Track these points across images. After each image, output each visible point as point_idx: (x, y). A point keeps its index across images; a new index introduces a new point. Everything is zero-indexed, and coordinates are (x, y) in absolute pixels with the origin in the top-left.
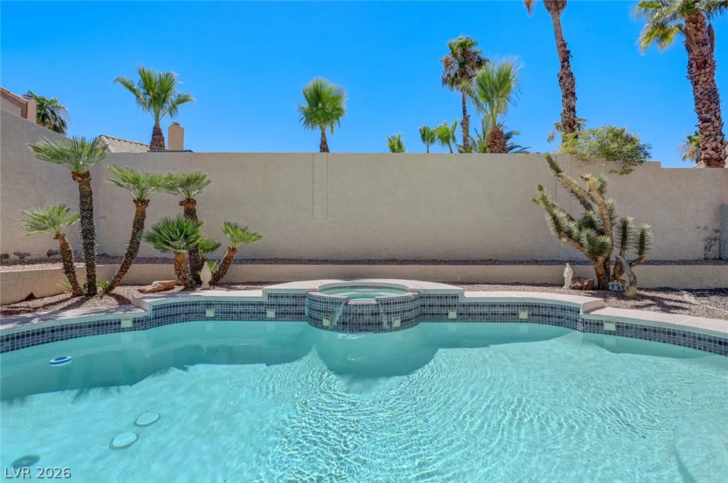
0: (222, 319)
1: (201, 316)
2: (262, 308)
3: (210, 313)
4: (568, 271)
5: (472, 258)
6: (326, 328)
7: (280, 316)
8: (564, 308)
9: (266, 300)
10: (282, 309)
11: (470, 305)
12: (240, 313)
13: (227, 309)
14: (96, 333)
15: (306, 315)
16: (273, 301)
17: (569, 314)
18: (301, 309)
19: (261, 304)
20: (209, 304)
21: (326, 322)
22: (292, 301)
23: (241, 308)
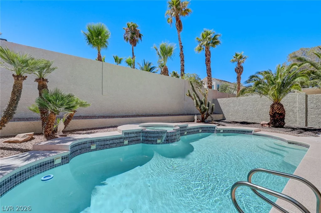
0: (100, 149)
1: (88, 150)
2: (122, 140)
3: (93, 147)
4: (196, 117)
5: (163, 113)
6: (159, 144)
7: (130, 142)
8: (210, 128)
9: (124, 136)
10: (131, 139)
11: (190, 129)
12: (111, 144)
13: (103, 143)
14: (40, 172)
15: (141, 140)
16: (127, 136)
17: (212, 129)
18: (139, 138)
19: (121, 138)
20: (92, 142)
21: (159, 141)
22: (136, 135)
23: (111, 142)
